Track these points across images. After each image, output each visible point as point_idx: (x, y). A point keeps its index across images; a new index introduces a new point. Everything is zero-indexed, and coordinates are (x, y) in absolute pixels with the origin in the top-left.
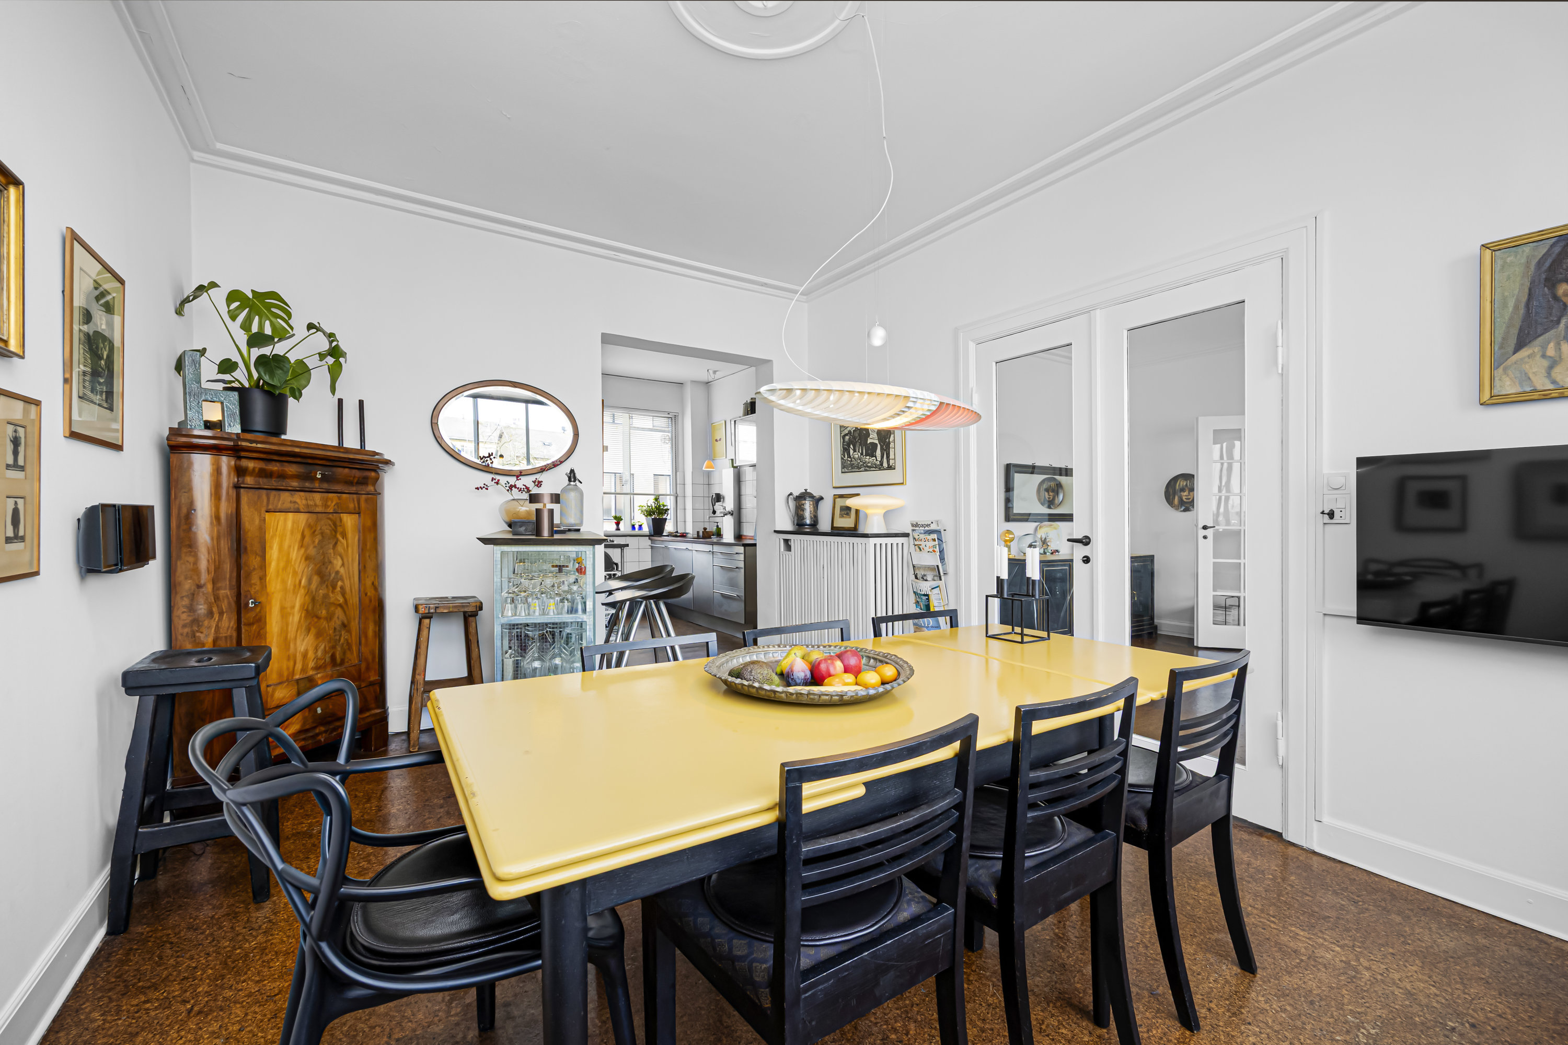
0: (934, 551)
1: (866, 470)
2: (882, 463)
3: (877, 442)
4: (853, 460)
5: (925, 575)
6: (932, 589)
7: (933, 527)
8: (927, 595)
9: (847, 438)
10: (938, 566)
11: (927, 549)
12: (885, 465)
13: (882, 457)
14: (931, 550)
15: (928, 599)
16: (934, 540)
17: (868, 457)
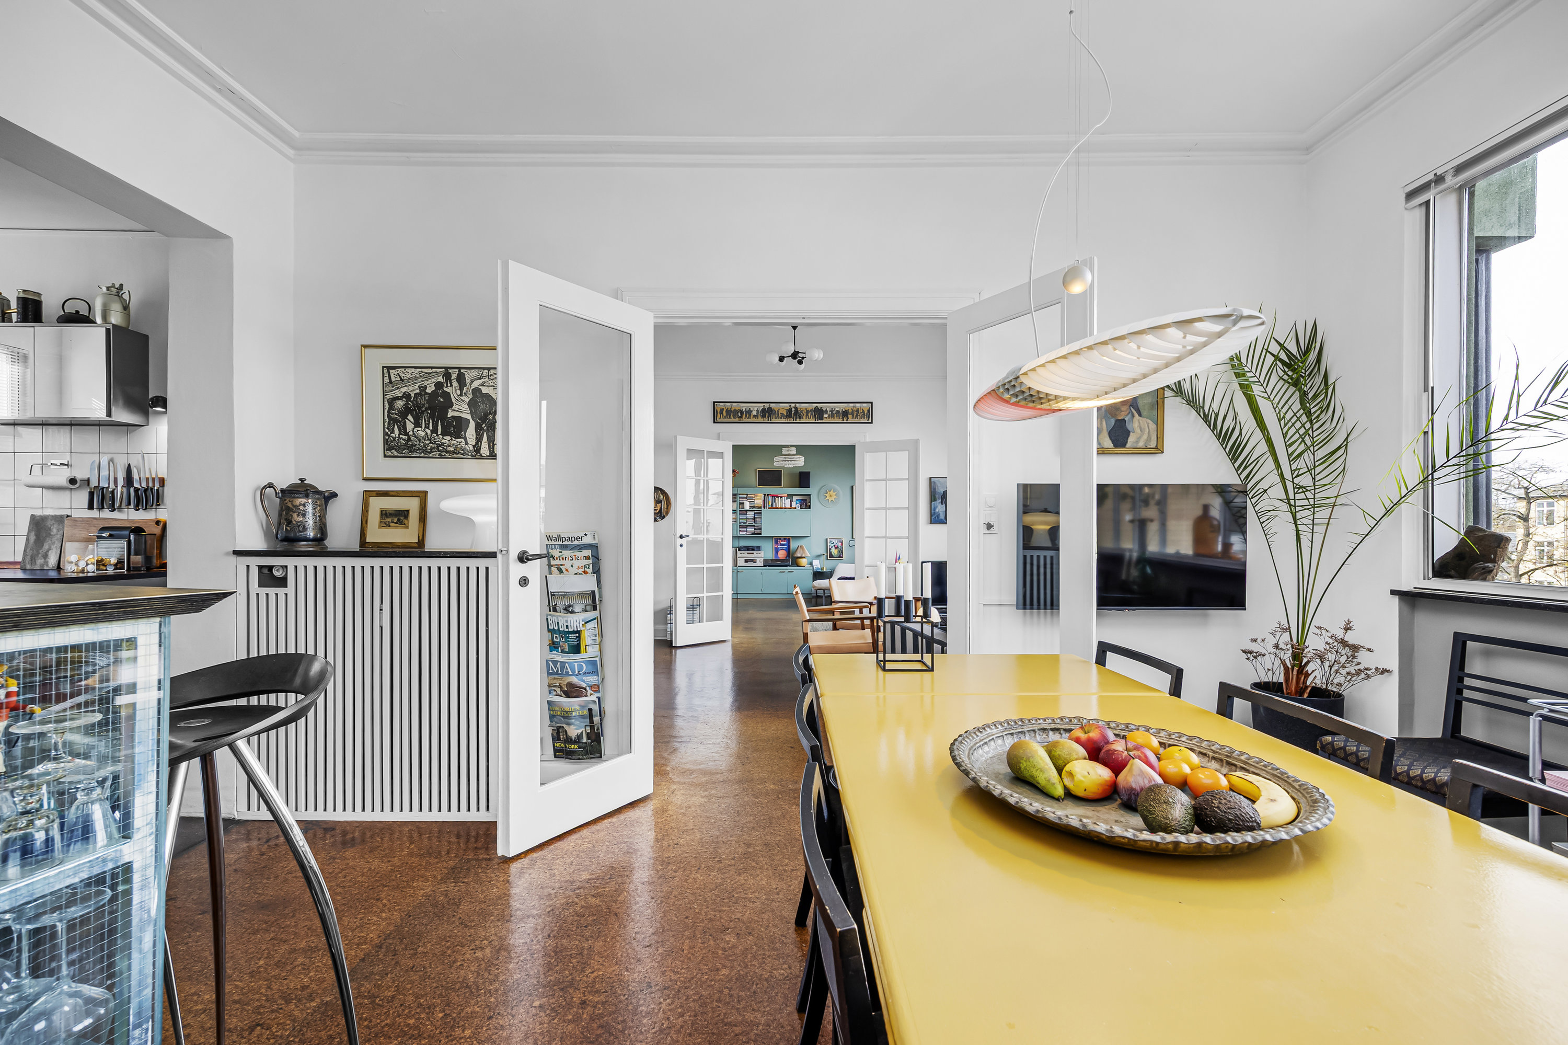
0: (585, 572)
1: (441, 457)
2: (477, 449)
3: (469, 417)
4: (412, 438)
5: (570, 606)
6: (587, 623)
7: (587, 540)
8: (579, 632)
9: (400, 404)
10: (593, 592)
11: (575, 570)
12: (485, 450)
13: (479, 440)
14: (580, 571)
15: (579, 637)
16: (587, 558)
17: (448, 438)
